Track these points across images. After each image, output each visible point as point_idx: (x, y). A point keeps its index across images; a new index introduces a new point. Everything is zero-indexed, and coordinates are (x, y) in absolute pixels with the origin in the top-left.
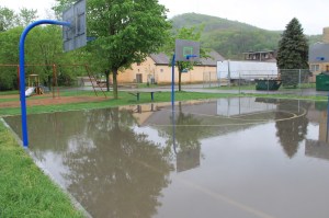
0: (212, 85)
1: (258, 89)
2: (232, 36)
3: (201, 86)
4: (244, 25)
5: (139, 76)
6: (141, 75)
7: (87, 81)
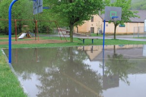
0: (140, 36)
3: (132, 36)
5: (93, 29)
6: (93, 28)
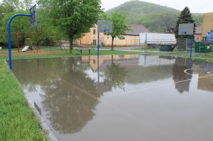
0: (136, 48)
1: (161, 50)
2: (161, 16)
4: (171, 9)
6: (95, 40)
7: (64, 43)
